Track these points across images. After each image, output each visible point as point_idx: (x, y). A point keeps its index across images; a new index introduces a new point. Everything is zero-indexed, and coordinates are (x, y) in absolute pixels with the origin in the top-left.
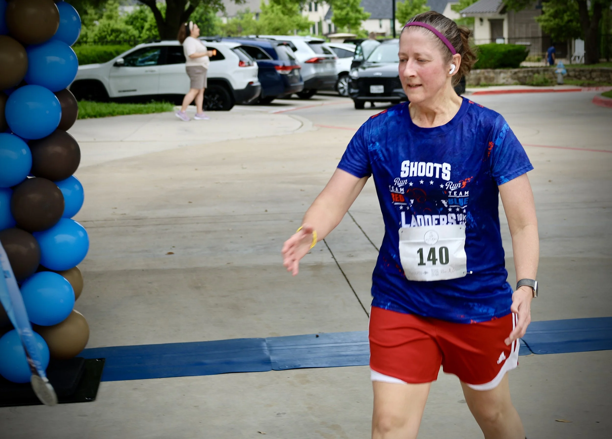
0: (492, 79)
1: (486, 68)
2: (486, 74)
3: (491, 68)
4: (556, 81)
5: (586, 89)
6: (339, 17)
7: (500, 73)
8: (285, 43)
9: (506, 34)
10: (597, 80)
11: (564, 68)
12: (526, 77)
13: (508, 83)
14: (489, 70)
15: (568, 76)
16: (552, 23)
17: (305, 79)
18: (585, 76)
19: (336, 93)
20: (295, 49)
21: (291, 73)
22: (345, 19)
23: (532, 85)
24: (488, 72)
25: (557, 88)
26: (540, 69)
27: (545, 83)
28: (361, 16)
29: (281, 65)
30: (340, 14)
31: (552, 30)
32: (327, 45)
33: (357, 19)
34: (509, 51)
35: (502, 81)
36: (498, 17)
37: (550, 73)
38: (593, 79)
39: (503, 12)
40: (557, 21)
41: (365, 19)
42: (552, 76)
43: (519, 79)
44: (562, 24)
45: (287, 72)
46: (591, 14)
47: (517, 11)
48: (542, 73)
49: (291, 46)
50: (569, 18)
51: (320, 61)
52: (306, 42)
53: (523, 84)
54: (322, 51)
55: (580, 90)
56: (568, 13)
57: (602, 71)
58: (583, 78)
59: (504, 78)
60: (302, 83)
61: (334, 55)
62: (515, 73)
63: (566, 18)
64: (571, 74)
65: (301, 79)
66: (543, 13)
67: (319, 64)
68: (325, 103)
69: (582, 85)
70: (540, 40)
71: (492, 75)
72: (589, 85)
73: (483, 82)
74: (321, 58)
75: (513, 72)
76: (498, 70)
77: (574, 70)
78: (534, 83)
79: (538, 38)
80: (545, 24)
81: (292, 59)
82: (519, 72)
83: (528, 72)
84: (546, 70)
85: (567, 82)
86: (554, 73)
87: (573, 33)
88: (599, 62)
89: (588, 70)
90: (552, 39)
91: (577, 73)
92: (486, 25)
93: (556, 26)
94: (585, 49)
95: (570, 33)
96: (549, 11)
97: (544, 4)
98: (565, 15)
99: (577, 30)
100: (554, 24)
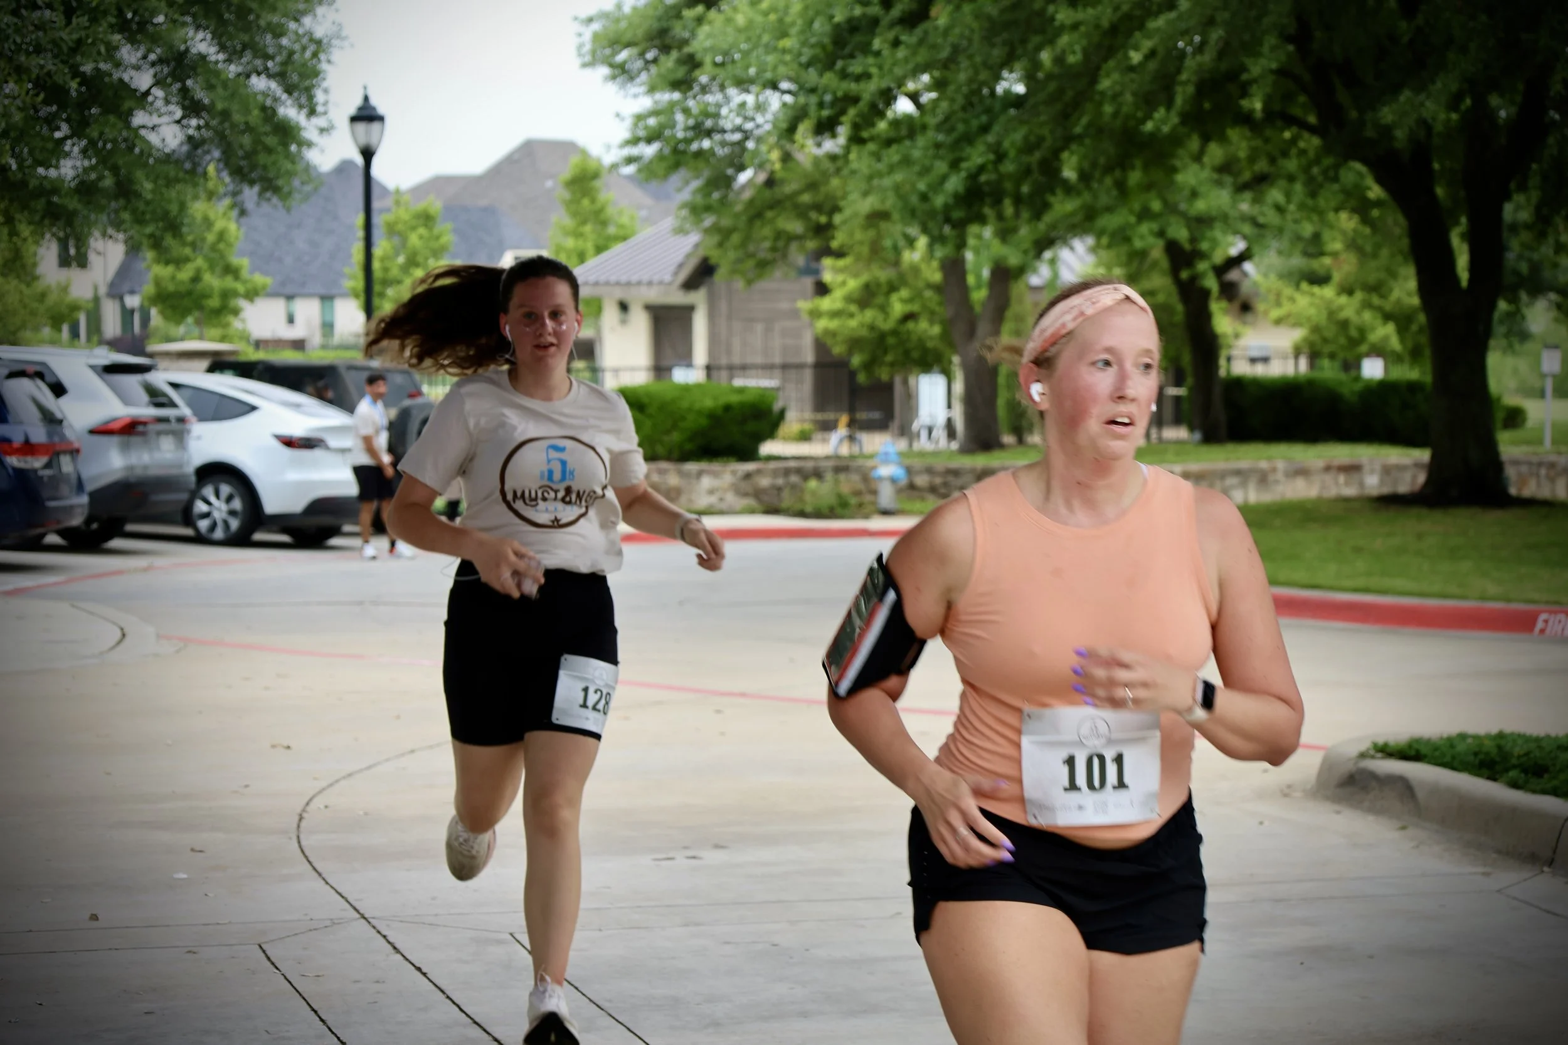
1: (654, 458)
2: (655, 478)
3: (669, 458)
4: (874, 503)
6: (171, 288)
7: (700, 474)
8: (31, 369)
9: (700, 353)
11: (900, 464)
12: (779, 489)
13: (723, 506)
14: (664, 465)
15: (912, 487)
16: (853, 323)
17: (90, 487)
19: (188, 532)
20: (59, 390)
21: (48, 466)
22: (189, 293)
23: (802, 514)
24: (661, 472)
25: (877, 523)
26: (823, 464)
27: (839, 508)
28: (240, 288)
29: (18, 440)
30: (173, 278)
31: (855, 343)
32: (160, 378)
34: (728, 408)
35: (711, 500)
36: (679, 298)
37: (855, 478)
39: (691, 284)
40: (869, 315)
41: (252, 295)
42: (862, 486)
43: (758, 494)
44: (887, 325)
45: (37, 463)
46: (979, 296)
47: (749, 282)
48: (829, 476)
49: (48, 378)
50: (908, 308)
51: (140, 428)
52: (93, 367)
53: (773, 510)
54: (145, 397)
56: (904, 293)
59: (711, 492)
60: (84, 499)
61: (185, 411)
62: (748, 476)
63: (898, 308)
64: (921, 480)
65: (80, 486)
66: (822, 289)
67: (134, 439)
68: (158, 561)
70: (808, 376)
71: (673, 480)
74: (143, 420)
75: (740, 474)
76: (692, 467)
77: (930, 471)
78: (809, 509)
79: (800, 366)
80: (833, 324)
81: (52, 420)
82: (759, 472)
83: (787, 472)
84: (842, 467)
85: (907, 506)
86: (866, 478)
87: (915, 355)
88: (1001, 446)
89: (973, 471)
90: (852, 374)
91: (938, 480)
92: (640, 324)
93: (864, 332)
94: (949, 406)
95: (907, 353)
96: (844, 283)
97: (827, 262)
98: (894, 298)
99: (930, 344)
100: (862, 325)
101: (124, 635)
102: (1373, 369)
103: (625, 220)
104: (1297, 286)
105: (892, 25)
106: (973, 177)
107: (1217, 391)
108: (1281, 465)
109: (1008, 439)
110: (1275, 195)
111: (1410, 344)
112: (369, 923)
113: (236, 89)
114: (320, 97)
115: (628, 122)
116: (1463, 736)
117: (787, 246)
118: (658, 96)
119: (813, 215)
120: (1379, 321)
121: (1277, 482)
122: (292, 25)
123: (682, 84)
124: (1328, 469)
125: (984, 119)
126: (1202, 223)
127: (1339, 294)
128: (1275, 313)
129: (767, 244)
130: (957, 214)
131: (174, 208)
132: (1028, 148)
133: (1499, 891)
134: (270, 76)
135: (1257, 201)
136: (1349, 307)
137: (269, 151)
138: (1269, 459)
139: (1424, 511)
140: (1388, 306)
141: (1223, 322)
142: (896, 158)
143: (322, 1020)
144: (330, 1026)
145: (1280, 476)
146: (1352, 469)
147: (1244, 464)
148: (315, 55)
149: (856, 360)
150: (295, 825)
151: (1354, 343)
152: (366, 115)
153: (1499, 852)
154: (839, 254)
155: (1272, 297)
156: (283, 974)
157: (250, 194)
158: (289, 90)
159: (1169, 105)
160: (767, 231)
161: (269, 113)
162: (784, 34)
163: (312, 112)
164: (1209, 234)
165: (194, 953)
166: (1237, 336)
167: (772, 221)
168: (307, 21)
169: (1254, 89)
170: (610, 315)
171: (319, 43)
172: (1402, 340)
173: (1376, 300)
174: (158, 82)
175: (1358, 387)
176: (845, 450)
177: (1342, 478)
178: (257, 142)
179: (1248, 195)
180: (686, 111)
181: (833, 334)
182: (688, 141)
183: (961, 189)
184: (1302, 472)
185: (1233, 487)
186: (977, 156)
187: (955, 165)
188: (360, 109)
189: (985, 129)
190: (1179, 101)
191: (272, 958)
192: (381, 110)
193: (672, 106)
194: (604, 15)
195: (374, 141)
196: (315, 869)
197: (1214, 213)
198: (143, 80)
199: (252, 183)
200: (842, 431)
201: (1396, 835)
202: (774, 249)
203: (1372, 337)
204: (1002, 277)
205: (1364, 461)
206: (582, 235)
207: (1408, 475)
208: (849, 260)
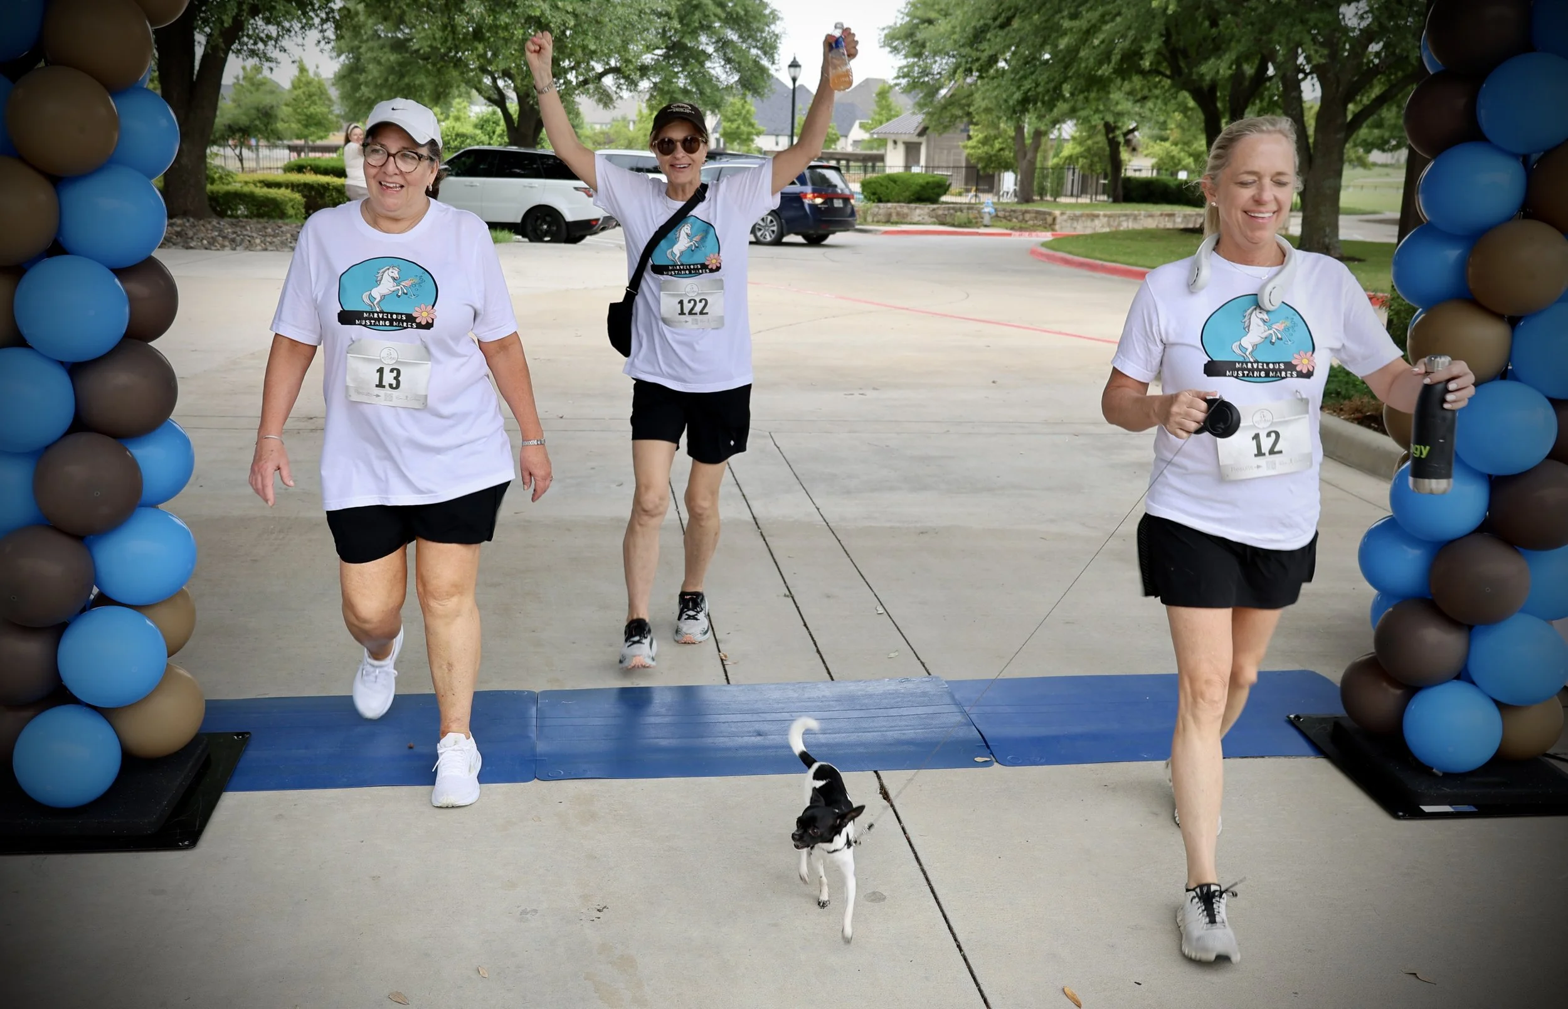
0: (905, 216)
1: (899, 202)
2: (899, 209)
3: (904, 202)
4: (981, 222)
5: (1018, 233)
6: (729, 131)
7: (916, 208)
9: (923, 162)
10: (1031, 223)
11: (992, 207)
12: (946, 215)
13: (924, 221)
14: (903, 204)
15: (997, 216)
16: (980, 151)
18: (1017, 218)
22: (735, 133)
23: (953, 225)
24: (901, 207)
25: (983, 230)
26: (963, 206)
27: (968, 224)
28: (754, 131)
30: (730, 127)
31: (980, 159)
33: (750, 134)
34: (928, 183)
35: (916, 219)
36: (916, 139)
37: (976, 212)
38: (1027, 221)
39: (921, 134)
40: (986, 148)
41: (758, 134)
42: (978, 215)
43: (937, 217)
44: (993, 153)
46: (1028, 141)
47: (940, 134)
48: (966, 211)
50: (1001, 146)
53: (943, 224)
55: (1010, 235)
56: (1000, 140)
57: (1037, 212)
58: (1014, 220)
59: (919, 216)
62: (934, 210)
63: (997, 146)
64: (1001, 214)
66: (969, 138)
69: (1012, 229)
70: (964, 169)
71: (905, 210)
72: (1021, 229)
73: (894, 218)
75: (930, 209)
76: (913, 205)
77: (1004, 210)
78: (956, 223)
79: (962, 167)
80: (972, 151)
82: (938, 208)
83: (949, 209)
84: (970, 207)
85: (995, 224)
86: (979, 212)
87: (1003, 164)
88: (1033, 201)
89: (1021, 211)
90: (978, 171)
91: (1007, 214)
92: (901, 149)
93: (984, 155)
94: (1016, 185)
95: (999, 163)
96: (977, 135)
97: (971, 127)
98: (996, 142)
99: (1009, 160)
100: (983, 152)
102: (1183, 175)
103: (898, 109)
104: (1155, 141)
105: (995, 28)
106: (1026, 93)
107: (1120, 183)
108: (1143, 213)
109: (1036, 198)
110: (1150, 104)
113: (744, 53)
114: (776, 56)
115: (897, 70)
117: (955, 121)
118: (909, 60)
119: (967, 108)
120: (1187, 157)
121: (1141, 219)
122: (767, 29)
123: (919, 55)
124: (1161, 215)
125: (1032, 69)
126: (1120, 115)
127: (1172, 145)
128: (1145, 152)
129: (948, 119)
130: (1019, 108)
131: (718, 100)
132: (1050, 81)
134: (759, 48)
135: (1142, 107)
136: (1175, 151)
137: (756, 78)
138: (1139, 210)
140: (1191, 151)
141: (1124, 155)
142: (995, 85)
145: (1142, 217)
146: (1171, 215)
147: (1128, 212)
148: (775, 40)
149: (980, 166)
151: (1176, 165)
152: (794, 65)
154: (976, 124)
155: (1145, 146)
157: (749, 95)
158: (765, 53)
159: (1109, 62)
160: (948, 114)
161: (756, 63)
162: (954, 33)
163: (773, 63)
164: (1122, 120)
166: (1130, 161)
167: (952, 110)
168: (773, 27)
169: (1146, 56)
170: (890, 145)
171: (777, 35)
172: (1195, 164)
173: (1186, 148)
174: (716, 51)
175: (1176, 183)
176: (973, 201)
177: (1167, 219)
178: (752, 74)
179: (1138, 105)
180: (919, 66)
181: (972, 155)
182: (919, 78)
183: (1020, 98)
184: (1151, 216)
185: (1122, 221)
186: (1027, 84)
187: (1019, 88)
188: (793, 62)
189: (1032, 73)
190: (1113, 61)
192: (800, 63)
193: (914, 64)
194: (890, 27)
195: (797, 75)
197: (1125, 111)
198: (710, 49)
199: (749, 90)
200: (973, 193)
202: (950, 121)
203: (1184, 163)
204: (1038, 135)
205: (1176, 212)
206: (881, 115)
207: (1193, 219)
208: (980, 126)
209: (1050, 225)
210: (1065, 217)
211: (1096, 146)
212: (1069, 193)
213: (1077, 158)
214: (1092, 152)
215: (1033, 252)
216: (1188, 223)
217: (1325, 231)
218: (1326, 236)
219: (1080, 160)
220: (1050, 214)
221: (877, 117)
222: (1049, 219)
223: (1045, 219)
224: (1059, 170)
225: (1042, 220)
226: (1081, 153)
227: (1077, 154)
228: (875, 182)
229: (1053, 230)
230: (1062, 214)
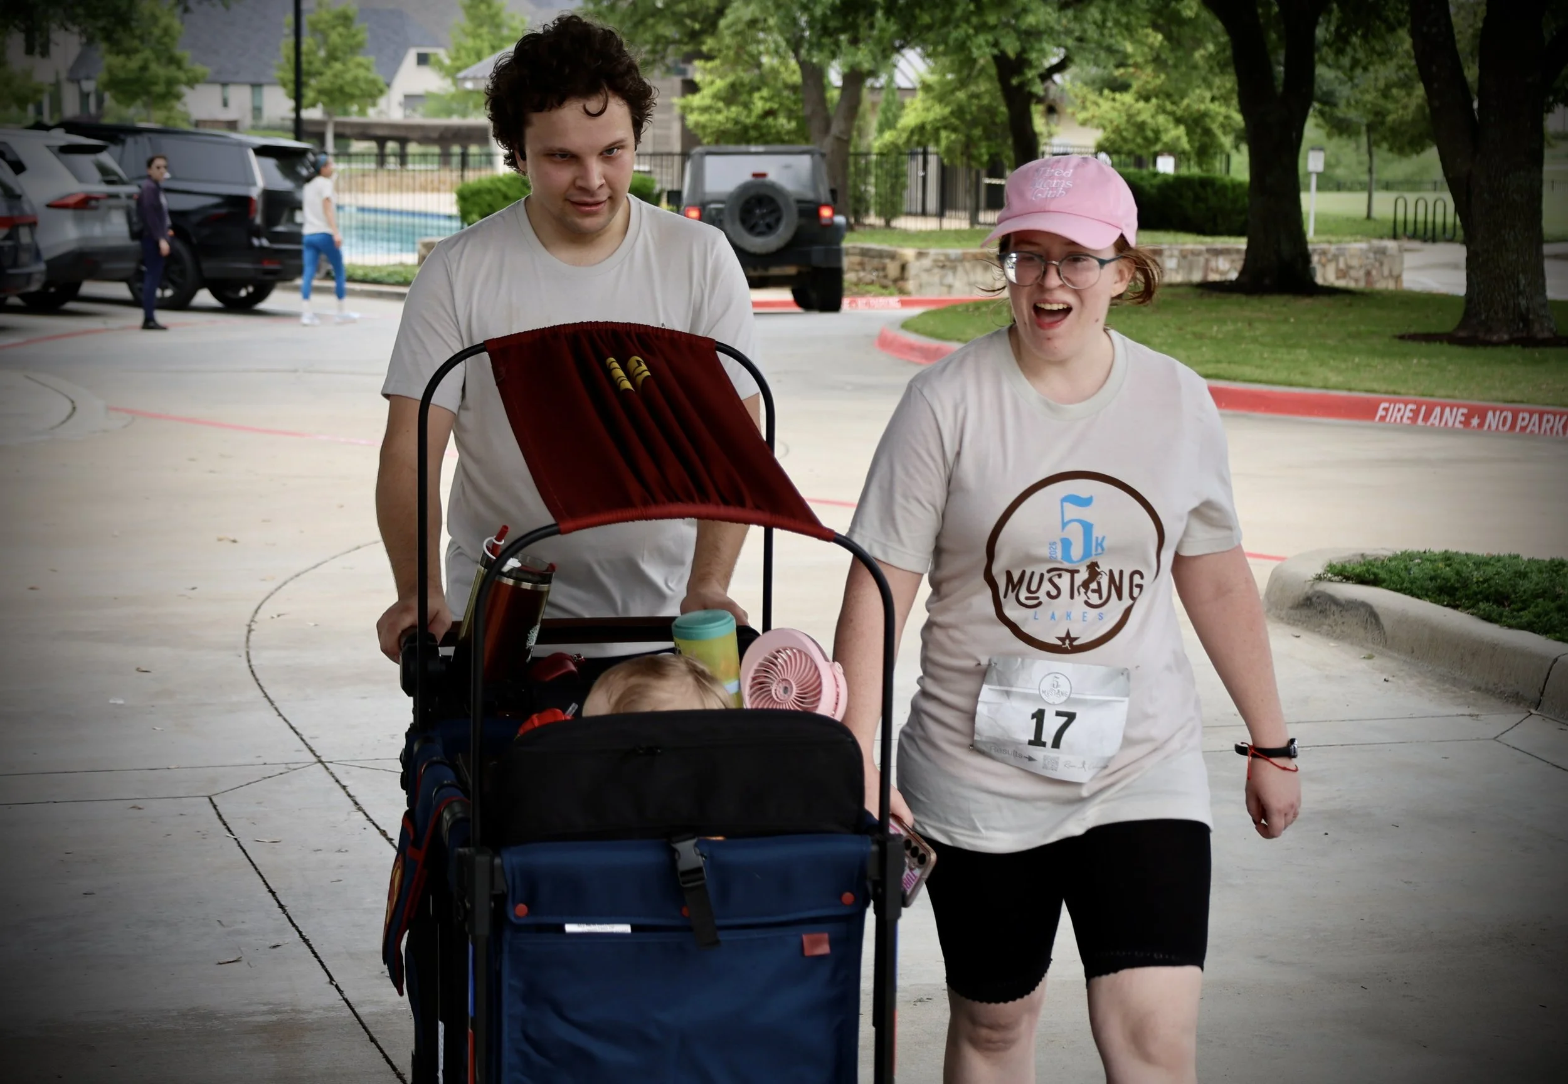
6: (122, 75)
16: (720, 118)
17: (48, 256)
20: (19, 168)
21: (8, 237)
22: (138, 80)
28: (182, 76)
30: (124, 67)
33: (174, 84)
40: (734, 110)
41: (192, 82)
44: (749, 120)
46: (834, 95)
49: (10, 157)
50: (768, 106)
51: (93, 203)
52: (50, 148)
54: (97, 175)
56: (765, 92)
57: (865, 252)
60: (42, 267)
63: (759, 105)
65: (38, 255)
66: (691, 87)
67: (88, 213)
68: (112, 323)
74: (95, 195)
79: (670, 154)
80: (703, 118)
81: (11, 196)
93: (729, 126)
96: (712, 83)
97: (698, 63)
98: (756, 96)
99: (786, 138)
100: (727, 119)
101: (74, 409)
102: (1166, 166)
103: (516, 24)
104: (1103, 92)
110: (1094, 13)
111: (1197, 144)
112: (327, 769)
116: (1409, 556)
117: (665, 50)
119: (688, 22)
120: (1171, 126)
126: (1031, 35)
127: (1137, 100)
128: (1082, 116)
129: (648, 47)
130: (833, 24)
131: (124, 5)
133: (1495, 738)
135: (1076, 18)
136: (1146, 112)
139: (1243, 298)
140: (1179, 113)
141: (1039, 123)
143: (281, 906)
144: (290, 915)
150: (244, 639)
151: (1149, 142)
153: (1478, 689)
154: (709, 57)
155: (1078, 102)
156: (236, 839)
160: (648, 36)
164: (1037, 46)
165: (140, 809)
166: (1050, 135)
167: (653, 26)
172: (1190, 141)
173: (1169, 107)
175: (1156, 181)
179: (1070, 13)
181: (704, 127)
191: (224, 817)
196: (266, 696)
197: (1042, 27)
201: (1364, 664)
202: (653, 51)
203: (1166, 138)
204: (854, 79)
205: (1164, 247)
206: (479, 36)
207: (1202, 260)
208: (717, 62)
209: (895, 281)
210: (927, 262)
211: (975, 101)
212: (919, 209)
213: (937, 130)
214: (968, 117)
215: (885, 343)
216: (1190, 269)
217: (1518, 285)
218: (1520, 293)
219: (944, 134)
220: (893, 256)
221: (470, 43)
222: (893, 269)
223: (884, 268)
224: (893, 156)
225: (877, 270)
226: (944, 119)
227: (936, 120)
228: (489, 191)
229: (902, 291)
230: (920, 255)
